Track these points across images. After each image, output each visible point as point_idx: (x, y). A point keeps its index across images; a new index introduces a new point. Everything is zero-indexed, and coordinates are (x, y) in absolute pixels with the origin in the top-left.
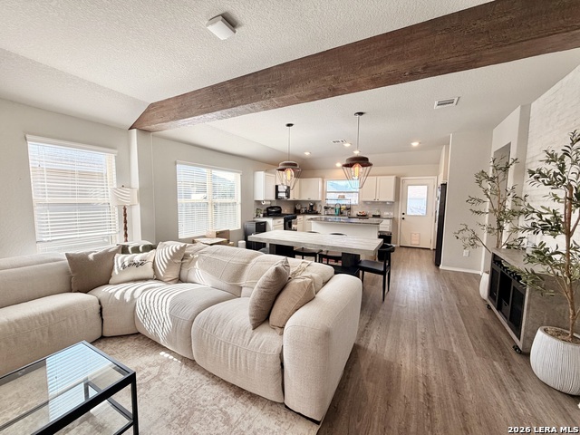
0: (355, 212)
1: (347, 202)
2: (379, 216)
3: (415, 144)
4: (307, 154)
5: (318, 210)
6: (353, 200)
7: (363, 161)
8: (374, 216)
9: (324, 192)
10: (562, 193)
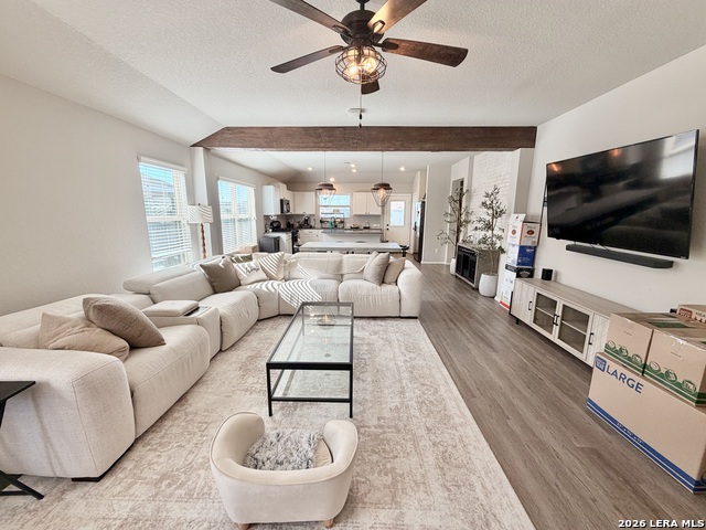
0: (348, 225)
1: (342, 216)
2: (368, 228)
3: (402, 169)
4: (310, 169)
5: (312, 224)
6: (346, 214)
7: (386, 187)
8: (365, 228)
9: (317, 207)
10: (490, 212)
